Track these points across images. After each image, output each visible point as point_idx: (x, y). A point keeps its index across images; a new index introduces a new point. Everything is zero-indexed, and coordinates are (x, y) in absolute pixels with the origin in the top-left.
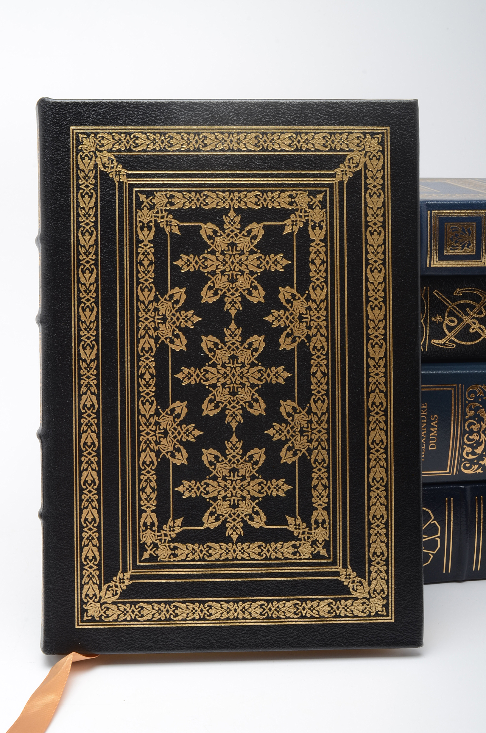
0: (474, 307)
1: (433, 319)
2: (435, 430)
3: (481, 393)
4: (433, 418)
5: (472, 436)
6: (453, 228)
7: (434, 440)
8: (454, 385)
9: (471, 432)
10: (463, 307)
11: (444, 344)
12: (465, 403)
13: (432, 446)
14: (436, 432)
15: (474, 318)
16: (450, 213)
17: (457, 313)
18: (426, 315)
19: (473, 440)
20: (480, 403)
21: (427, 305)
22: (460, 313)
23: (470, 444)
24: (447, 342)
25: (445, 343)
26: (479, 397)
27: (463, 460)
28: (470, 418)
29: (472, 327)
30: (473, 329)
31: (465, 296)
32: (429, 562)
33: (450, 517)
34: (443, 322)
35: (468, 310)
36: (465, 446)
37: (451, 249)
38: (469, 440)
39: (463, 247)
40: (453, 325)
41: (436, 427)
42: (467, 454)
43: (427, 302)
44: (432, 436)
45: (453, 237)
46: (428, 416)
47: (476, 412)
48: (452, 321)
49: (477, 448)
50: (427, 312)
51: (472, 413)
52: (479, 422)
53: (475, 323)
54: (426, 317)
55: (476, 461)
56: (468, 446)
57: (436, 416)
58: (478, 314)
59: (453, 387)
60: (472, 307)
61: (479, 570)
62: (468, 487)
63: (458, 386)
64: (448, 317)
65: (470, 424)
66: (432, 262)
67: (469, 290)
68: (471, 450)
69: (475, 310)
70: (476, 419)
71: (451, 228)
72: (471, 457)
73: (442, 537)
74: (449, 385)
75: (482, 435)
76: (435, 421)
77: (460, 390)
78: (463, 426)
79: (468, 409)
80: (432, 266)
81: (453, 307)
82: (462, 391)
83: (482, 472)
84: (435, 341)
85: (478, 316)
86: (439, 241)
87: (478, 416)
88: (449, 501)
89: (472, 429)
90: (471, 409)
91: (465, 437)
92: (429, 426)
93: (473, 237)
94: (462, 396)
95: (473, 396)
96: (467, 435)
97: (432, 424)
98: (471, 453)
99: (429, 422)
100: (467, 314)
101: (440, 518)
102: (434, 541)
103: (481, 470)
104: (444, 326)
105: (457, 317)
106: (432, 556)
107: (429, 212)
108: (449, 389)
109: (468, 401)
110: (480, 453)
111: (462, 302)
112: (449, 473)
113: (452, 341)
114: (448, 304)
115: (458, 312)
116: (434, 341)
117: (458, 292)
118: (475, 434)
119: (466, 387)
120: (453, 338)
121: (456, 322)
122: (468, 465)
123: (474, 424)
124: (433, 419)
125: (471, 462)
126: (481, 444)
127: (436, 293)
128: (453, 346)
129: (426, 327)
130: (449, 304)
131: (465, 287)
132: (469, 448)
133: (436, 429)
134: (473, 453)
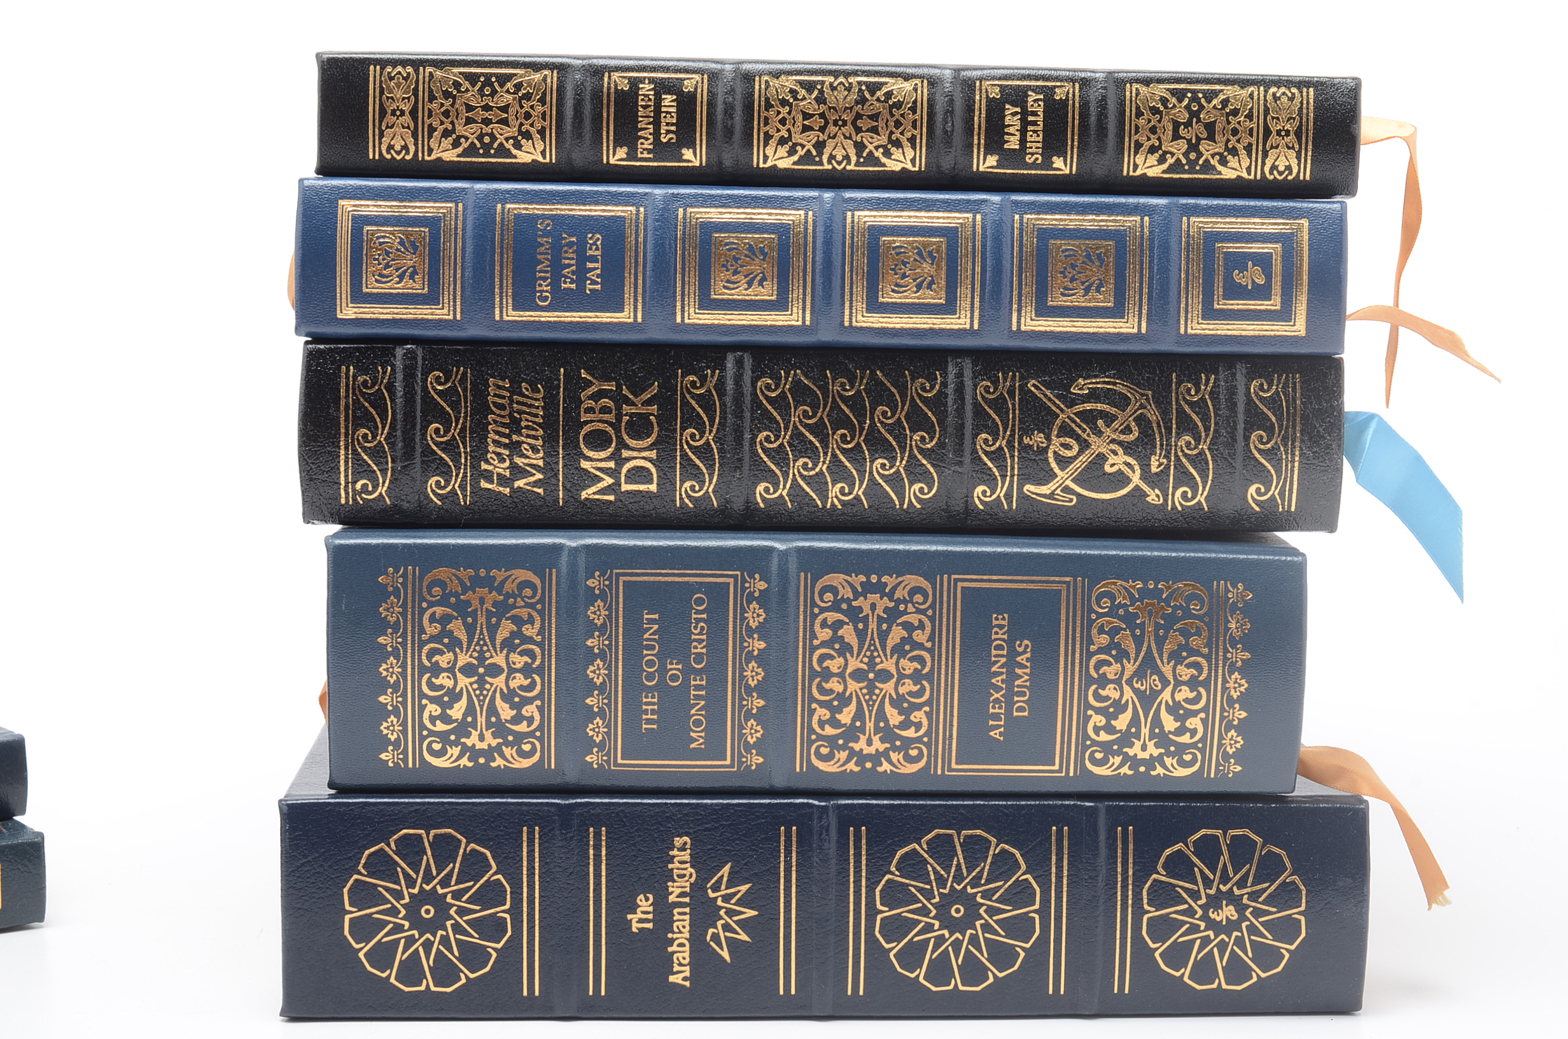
0: (1113, 418)
1: (1026, 441)
2: (1026, 674)
3: (1124, 598)
4: (1020, 646)
5: (1104, 689)
6: (1067, 250)
7: (1023, 694)
8: (1068, 579)
9: (1103, 681)
10: (1089, 418)
11: (1052, 496)
12: (1089, 616)
13: (1021, 709)
14: (1027, 677)
15: (1113, 441)
16: (1061, 220)
17: (1077, 429)
18: (1013, 431)
19: (1107, 698)
20: (1120, 618)
21: (1014, 410)
22: (1084, 431)
23: (1101, 708)
24: (1058, 491)
25: (1053, 493)
26: (1120, 606)
27: (1088, 743)
28: (1100, 651)
29: (1110, 461)
30: (1112, 465)
31: (1094, 396)
32: (1016, 967)
33: (1060, 867)
34: (1048, 447)
35: (1100, 422)
36: (1090, 712)
37: (1063, 295)
38: (1097, 697)
39: (1087, 290)
40: (1069, 454)
41: (1026, 667)
42: (1097, 730)
43: (1014, 405)
44: (1018, 686)
45: (1065, 268)
46: (1010, 642)
47: (1112, 639)
48: (1067, 447)
49: (1116, 718)
50: (1014, 425)
51: (1104, 639)
52: (1118, 659)
53: (1115, 453)
54: (1012, 435)
55: (1115, 747)
56: (1098, 711)
57: (1026, 642)
58: (1122, 432)
59: (1065, 582)
60: (1109, 419)
61: (1127, 991)
62: (1102, 806)
63: (1075, 581)
64: (1058, 436)
65: (1100, 664)
66: (1023, 319)
67: (1105, 383)
68: (1104, 721)
69: (1116, 425)
70: (1114, 652)
71: (1063, 252)
72: (1104, 737)
73: (1044, 912)
74: (1057, 579)
75: (1126, 688)
76: (1025, 652)
77: (1079, 590)
78: (1084, 666)
79: (1094, 631)
80: (1023, 328)
81: (1069, 417)
82: (1083, 592)
83: (1131, 773)
84: (1032, 488)
85: (1122, 437)
86: (1037, 275)
87: (1117, 646)
88: (1060, 832)
89: (1104, 674)
90: (1101, 631)
91: (1091, 692)
92: (1011, 663)
93: (1107, 270)
94: (1083, 603)
95: (1106, 602)
96: (1094, 687)
97: (1019, 659)
98: (1104, 728)
99: (1012, 654)
100: (1099, 433)
101: (1039, 867)
102: (1027, 920)
103: (1130, 768)
104: (1050, 455)
105: (1078, 438)
106: (1022, 954)
107: (1017, 217)
108: (1055, 587)
109: (1096, 613)
110: (1124, 728)
111: (1088, 406)
112: (1060, 771)
113: (1067, 490)
114: (1057, 411)
115: (1080, 426)
116: (1029, 488)
117: (1082, 386)
118: (1112, 686)
119: (1094, 582)
120: (1069, 483)
121: (1076, 448)
122: (1099, 756)
123: (1109, 664)
124: (1020, 650)
125: (1106, 747)
126: (1124, 709)
127: (1034, 385)
128: (1071, 500)
129: (1012, 456)
130: (1062, 410)
131: (1096, 377)
132: (1100, 717)
133: (1028, 671)
134: (1108, 729)
